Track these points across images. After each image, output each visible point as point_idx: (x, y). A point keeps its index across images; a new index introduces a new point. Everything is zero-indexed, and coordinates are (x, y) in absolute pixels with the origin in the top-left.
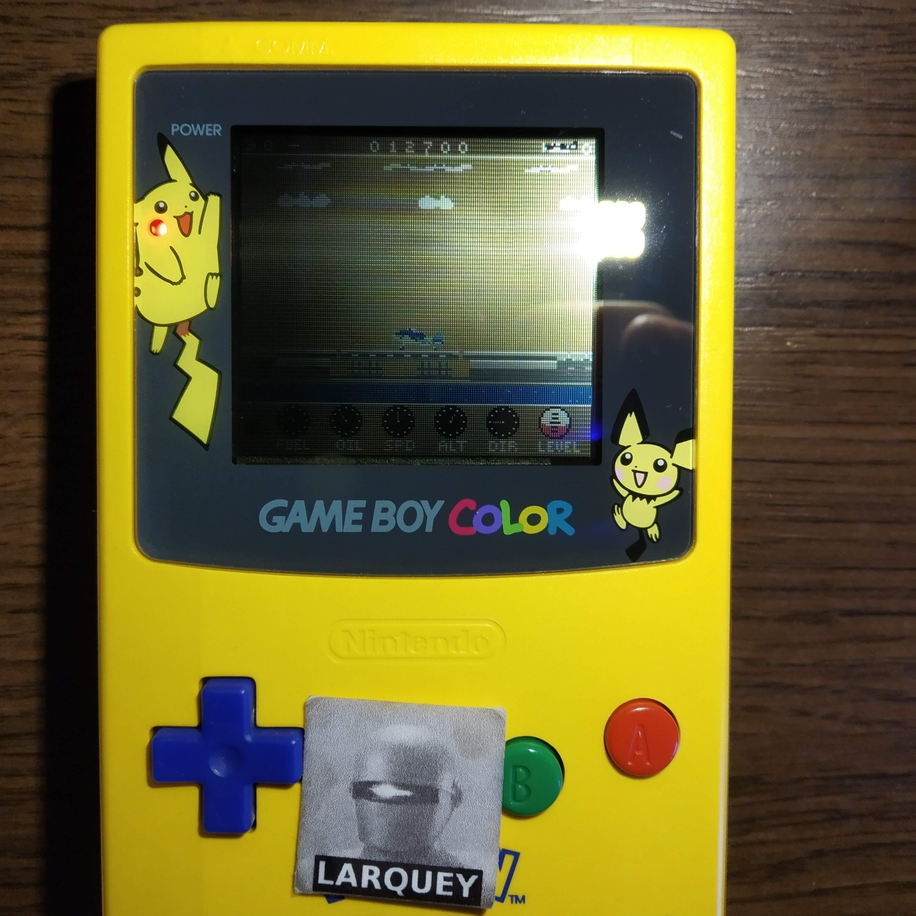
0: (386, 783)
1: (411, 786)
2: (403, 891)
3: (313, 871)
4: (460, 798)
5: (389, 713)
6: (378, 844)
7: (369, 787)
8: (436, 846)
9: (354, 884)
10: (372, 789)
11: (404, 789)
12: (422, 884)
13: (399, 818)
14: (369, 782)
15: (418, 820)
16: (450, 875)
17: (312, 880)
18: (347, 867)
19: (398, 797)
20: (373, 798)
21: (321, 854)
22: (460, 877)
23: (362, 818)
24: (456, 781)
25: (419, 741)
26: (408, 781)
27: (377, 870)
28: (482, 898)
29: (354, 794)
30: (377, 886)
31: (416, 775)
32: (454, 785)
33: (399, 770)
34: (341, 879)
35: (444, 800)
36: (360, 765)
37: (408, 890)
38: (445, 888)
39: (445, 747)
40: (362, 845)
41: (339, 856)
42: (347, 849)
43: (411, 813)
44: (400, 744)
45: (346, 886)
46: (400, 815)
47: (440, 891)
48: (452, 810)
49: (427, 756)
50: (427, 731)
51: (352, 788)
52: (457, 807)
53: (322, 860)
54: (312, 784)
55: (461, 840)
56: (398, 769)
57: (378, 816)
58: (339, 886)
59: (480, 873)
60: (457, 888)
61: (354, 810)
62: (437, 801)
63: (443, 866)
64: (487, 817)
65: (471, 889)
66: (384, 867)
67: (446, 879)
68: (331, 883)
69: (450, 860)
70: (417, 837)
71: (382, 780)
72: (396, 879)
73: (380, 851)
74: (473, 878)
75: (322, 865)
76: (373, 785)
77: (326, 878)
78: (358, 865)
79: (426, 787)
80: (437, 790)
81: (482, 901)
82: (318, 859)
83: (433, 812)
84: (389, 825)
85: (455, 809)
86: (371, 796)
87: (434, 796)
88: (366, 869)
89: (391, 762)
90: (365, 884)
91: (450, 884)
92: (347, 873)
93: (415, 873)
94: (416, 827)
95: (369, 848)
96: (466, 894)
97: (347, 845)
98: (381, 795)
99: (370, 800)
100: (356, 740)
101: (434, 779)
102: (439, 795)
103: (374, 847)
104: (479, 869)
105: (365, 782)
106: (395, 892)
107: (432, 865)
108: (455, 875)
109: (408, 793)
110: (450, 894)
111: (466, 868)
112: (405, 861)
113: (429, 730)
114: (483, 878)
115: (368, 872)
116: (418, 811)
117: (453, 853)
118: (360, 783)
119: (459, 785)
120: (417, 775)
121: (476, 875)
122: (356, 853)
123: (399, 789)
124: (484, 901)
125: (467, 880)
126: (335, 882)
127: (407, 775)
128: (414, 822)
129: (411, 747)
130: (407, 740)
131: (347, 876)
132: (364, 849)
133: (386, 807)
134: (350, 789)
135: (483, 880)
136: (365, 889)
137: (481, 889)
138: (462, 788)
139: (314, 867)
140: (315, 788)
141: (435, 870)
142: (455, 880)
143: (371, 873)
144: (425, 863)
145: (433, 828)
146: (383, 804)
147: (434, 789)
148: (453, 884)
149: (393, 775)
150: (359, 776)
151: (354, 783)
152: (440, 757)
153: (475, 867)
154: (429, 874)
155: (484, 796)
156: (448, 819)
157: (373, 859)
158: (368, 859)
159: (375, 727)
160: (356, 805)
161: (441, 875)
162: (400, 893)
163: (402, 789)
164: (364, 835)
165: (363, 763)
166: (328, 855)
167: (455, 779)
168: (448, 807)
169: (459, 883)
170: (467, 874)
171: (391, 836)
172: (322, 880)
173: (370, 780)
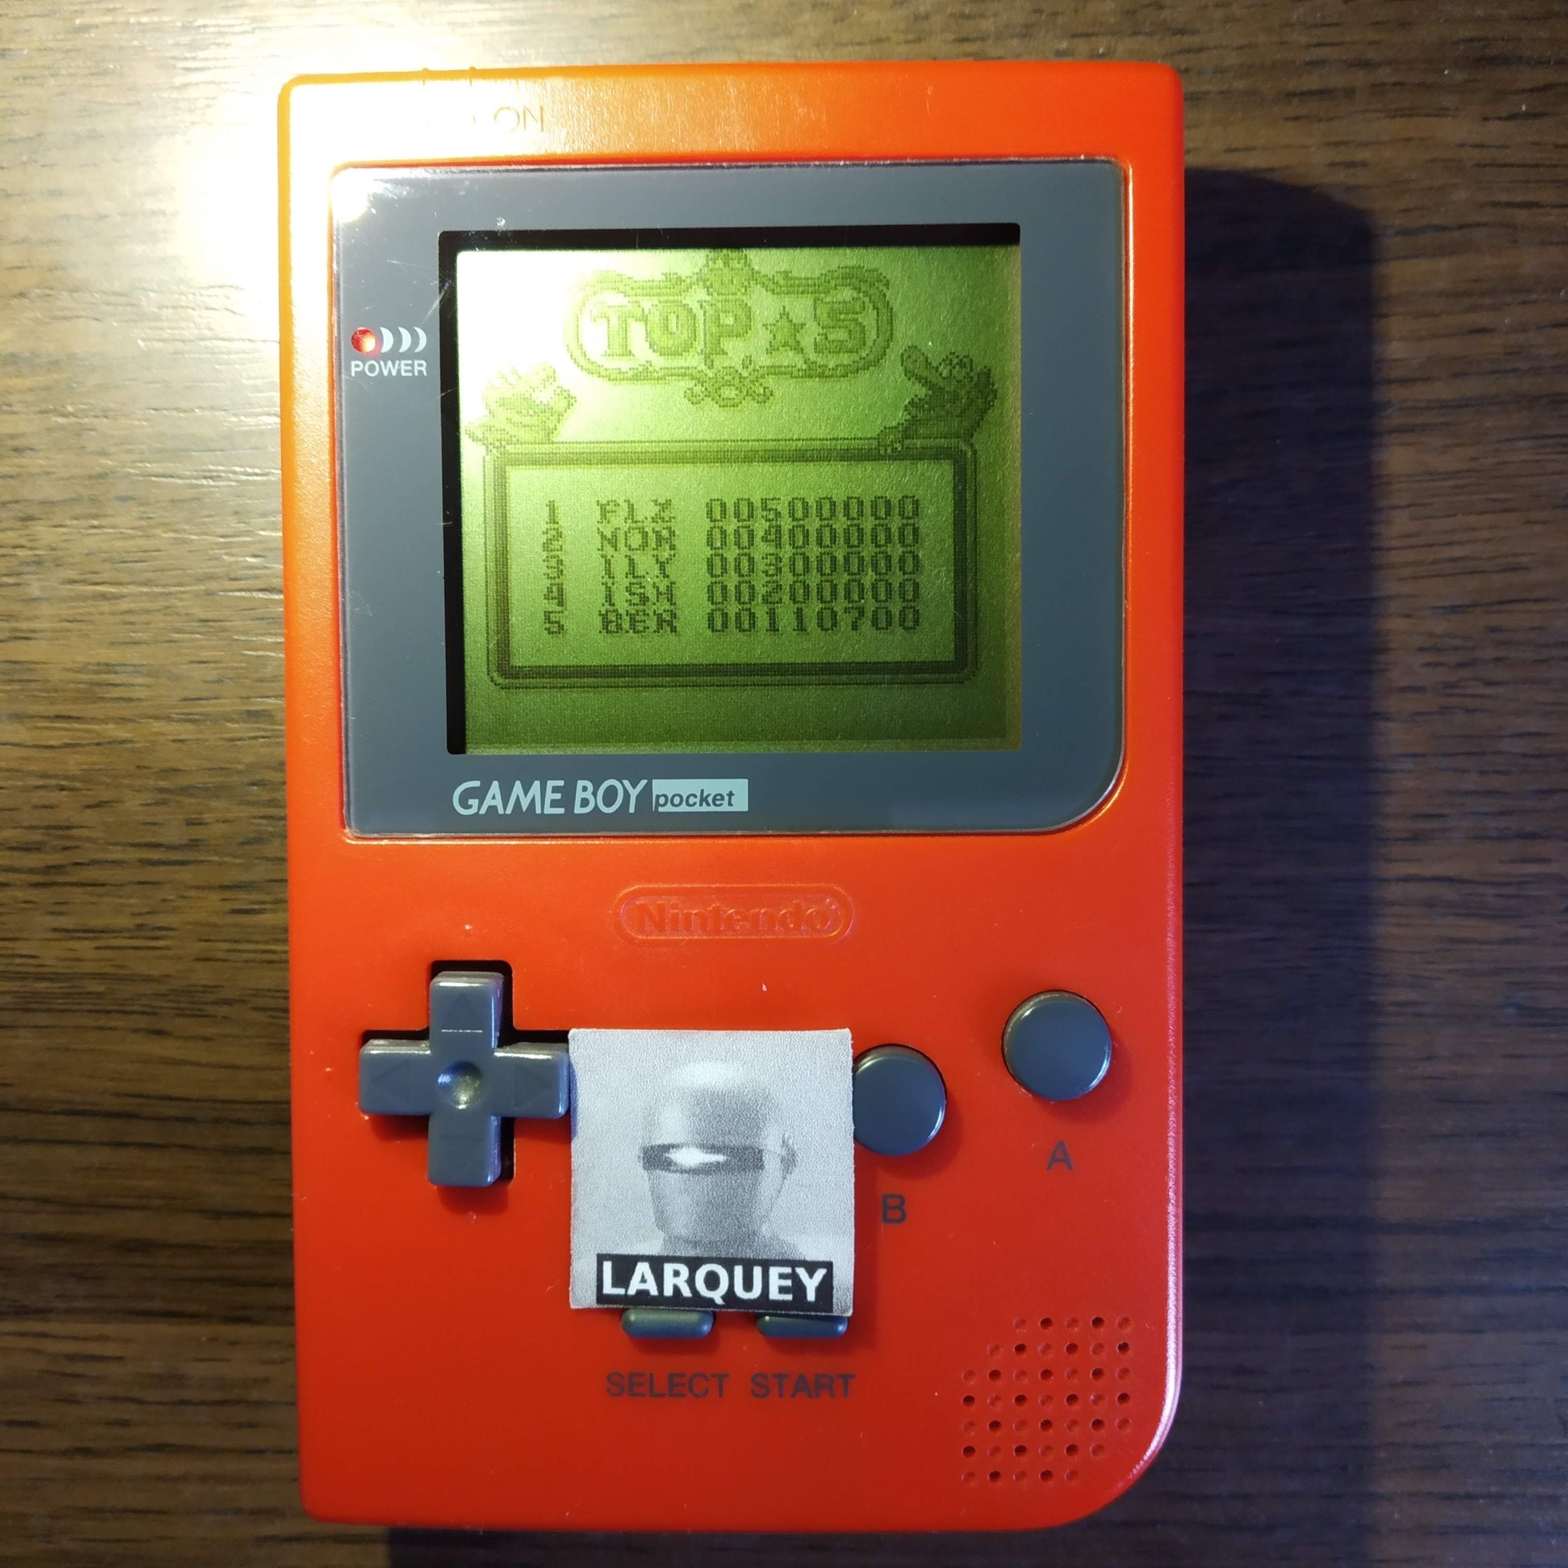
0: (687, 1145)
1: (724, 1147)
2: (723, 1298)
3: (595, 1276)
4: (793, 1160)
5: (685, 1046)
6: (682, 1231)
7: (665, 1152)
8: (765, 1230)
9: (654, 1291)
10: (669, 1156)
11: (714, 1153)
12: (748, 1286)
13: (711, 1193)
14: (664, 1145)
15: (737, 1195)
16: (788, 1270)
17: (594, 1290)
18: (643, 1268)
19: (707, 1164)
20: (672, 1168)
21: (605, 1252)
22: (802, 1272)
23: (658, 1198)
24: (786, 1136)
25: (731, 1082)
26: (718, 1142)
27: (684, 1270)
28: (834, 1300)
29: (645, 1163)
30: (686, 1292)
31: (729, 1131)
32: (783, 1142)
33: (706, 1126)
34: (634, 1286)
35: (772, 1163)
36: (650, 1121)
37: (730, 1295)
38: (782, 1290)
39: (767, 1090)
40: (661, 1234)
41: (630, 1253)
42: (641, 1241)
43: (727, 1186)
44: (704, 1090)
45: (642, 1295)
46: (712, 1189)
47: (774, 1295)
48: (784, 1178)
49: (743, 1103)
50: (741, 1069)
51: (642, 1155)
52: (791, 1173)
53: (607, 1260)
54: (586, 1153)
55: (799, 1220)
56: (704, 1125)
57: (680, 1192)
58: (632, 1297)
59: (829, 1266)
60: (798, 1288)
61: (647, 1185)
62: (762, 1165)
63: (777, 1258)
64: (833, 1185)
65: (819, 1290)
66: (693, 1264)
67: (782, 1276)
68: (621, 1291)
69: (786, 1249)
70: (737, 1219)
71: (682, 1141)
72: (712, 1281)
73: (687, 1241)
74: (820, 1273)
75: (608, 1266)
76: (671, 1150)
77: (615, 1284)
78: (657, 1264)
79: (745, 1148)
80: (760, 1151)
81: (835, 1306)
82: (601, 1258)
83: (755, 1184)
84: (697, 1204)
85: (788, 1176)
86: (667, 1165)
87: (758, 1159)
88: (669, 1268)
89: (693, 1115)
90: (668, 1292)
91: (788, 1283)
92: (643, 1277)
93: (739, 1271)
94: (735, 1205)
95: (671, 1239)
96: (811, 1296)
97: (640, 1236)
98: (683, 1163)
99: (668, 1170)
100: (643, 1088)
101: (756, 1135)
102: (764, 1159)
103: (678, 1238)
104: (827, 1259)
105: (659, 1146)
106: (711, 1302)
107: (761, 1258)
108: (794, 1270)
109: (720, 1158)
110: (789, 1297)
111: (808, 1259)
112: (723, 1255)
113: (743, 1067)
114: (834, 1272)
115: (672, 1273)
116: (736, 1182)
117: (789, 1239)
118: (652, 1148)
119: (791, 1142)
120: (732, 1132)
121: (824, 1267)
122: (654, 1248)
123: (707, 1153)
124: (838, 1305)
125: (811, 1274)
126: (626, 1291)
127: (718, 1133)
128: (731, 1199)
129: (720, 1093)
130: (713, 1083)
131: (643, 1280)
132: (664, 1240)
133: (691, 1178)
134: (639, 1157)
135: (834, 1275)
136: (668, 1298)
137: (832, 1288)
138: (796, 1146)
139: (596, 1269)
140: (590, 1159)
141: (766, 1265)
142: (794, 1277)
143: (677, 1274)
144: (751, 1255)
145: (759, 1205)
146: (686, 1175)
147: (757, 1150)
148: (793, 1283)
149: (697, 1133)
150: (650, 1138)
151: (644, 1149)
152: (762, 1104)
153: (822, 1258)
154: (757, 1271)
155: (827, 1156)
156: (779, 1192)
157: (678, 1254)
158: (671, 1255)
159: (667, 1067)
160: (649, 1179)
161: (774, 1272)
162: (719, 1301)
163: (711, 1152)
164: (662, 1221)
165: (654, 1120)
166: (615, 1252)
167: (784, 1135)
168: (779, 1174)
169: (800, 1281)
170: (811, 1267)
171: (701, 1220)
172: (608, 1289)
173: (666, 1143)
